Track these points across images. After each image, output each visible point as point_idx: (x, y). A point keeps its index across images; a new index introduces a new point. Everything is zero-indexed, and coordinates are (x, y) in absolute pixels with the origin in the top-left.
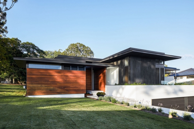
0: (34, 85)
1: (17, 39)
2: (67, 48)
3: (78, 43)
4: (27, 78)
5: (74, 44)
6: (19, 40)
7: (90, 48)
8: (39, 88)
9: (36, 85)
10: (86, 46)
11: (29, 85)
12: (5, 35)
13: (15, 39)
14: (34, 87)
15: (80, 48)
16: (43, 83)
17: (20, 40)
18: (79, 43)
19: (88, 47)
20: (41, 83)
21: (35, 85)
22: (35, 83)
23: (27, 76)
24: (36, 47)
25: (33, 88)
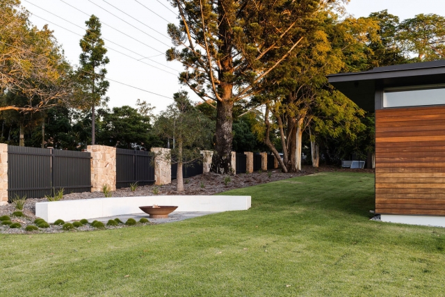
0: (401, 175)
4: (377, 145)
6: (390, 16)
8: (419, 186)
9: (411, 175)
11: (385, 175)
12: (343, 8)
14: (401, 180)
16: (437, 164)
17: (394, 15)
20: (428, 164)
21: (406, 175)
22: (404, 167)
23: (378, 140)
25: (399, 186)
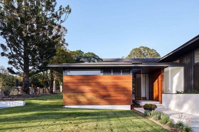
0: (70, 94)
1: (80, 51)
2: (129, 54)
3: (141, 47)
5: (136, 49)
6: (82, 52)
7: (156, 51)
8: (75, 97)
9: (73, 94)
10: (151, 49)
13: (79, 51)
15: (143, 52)
16: (79, 91)
18: (143, 47)
19: (153, 50)
20: (77, 91)
24: (97, 56)
